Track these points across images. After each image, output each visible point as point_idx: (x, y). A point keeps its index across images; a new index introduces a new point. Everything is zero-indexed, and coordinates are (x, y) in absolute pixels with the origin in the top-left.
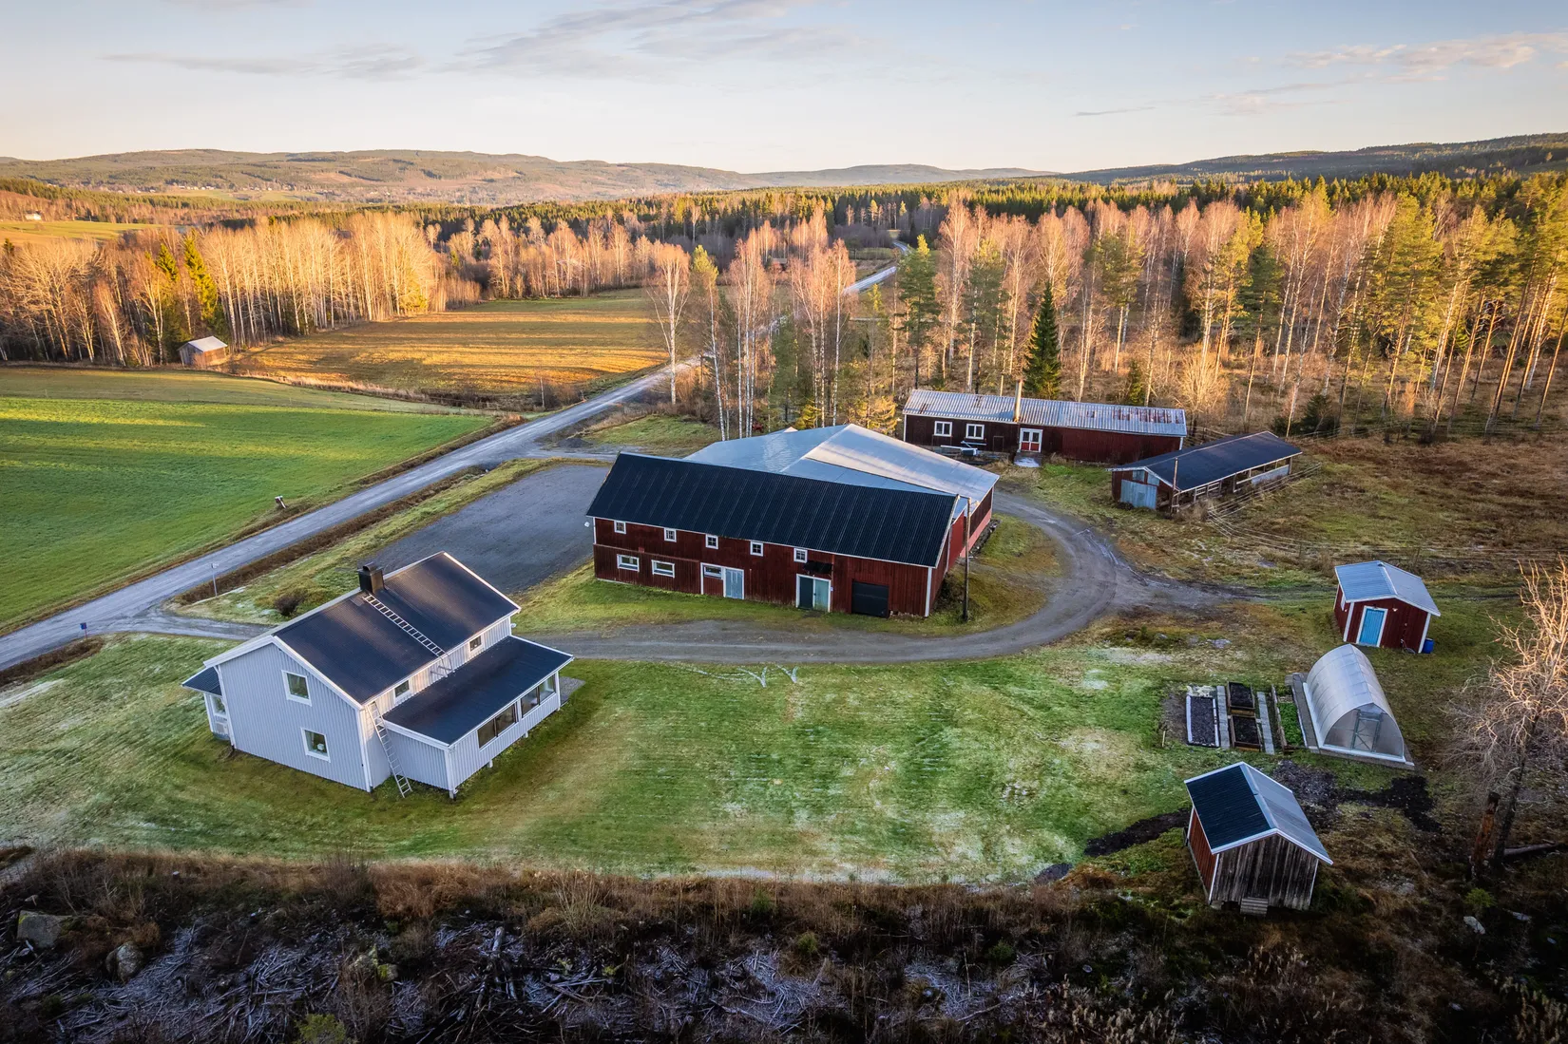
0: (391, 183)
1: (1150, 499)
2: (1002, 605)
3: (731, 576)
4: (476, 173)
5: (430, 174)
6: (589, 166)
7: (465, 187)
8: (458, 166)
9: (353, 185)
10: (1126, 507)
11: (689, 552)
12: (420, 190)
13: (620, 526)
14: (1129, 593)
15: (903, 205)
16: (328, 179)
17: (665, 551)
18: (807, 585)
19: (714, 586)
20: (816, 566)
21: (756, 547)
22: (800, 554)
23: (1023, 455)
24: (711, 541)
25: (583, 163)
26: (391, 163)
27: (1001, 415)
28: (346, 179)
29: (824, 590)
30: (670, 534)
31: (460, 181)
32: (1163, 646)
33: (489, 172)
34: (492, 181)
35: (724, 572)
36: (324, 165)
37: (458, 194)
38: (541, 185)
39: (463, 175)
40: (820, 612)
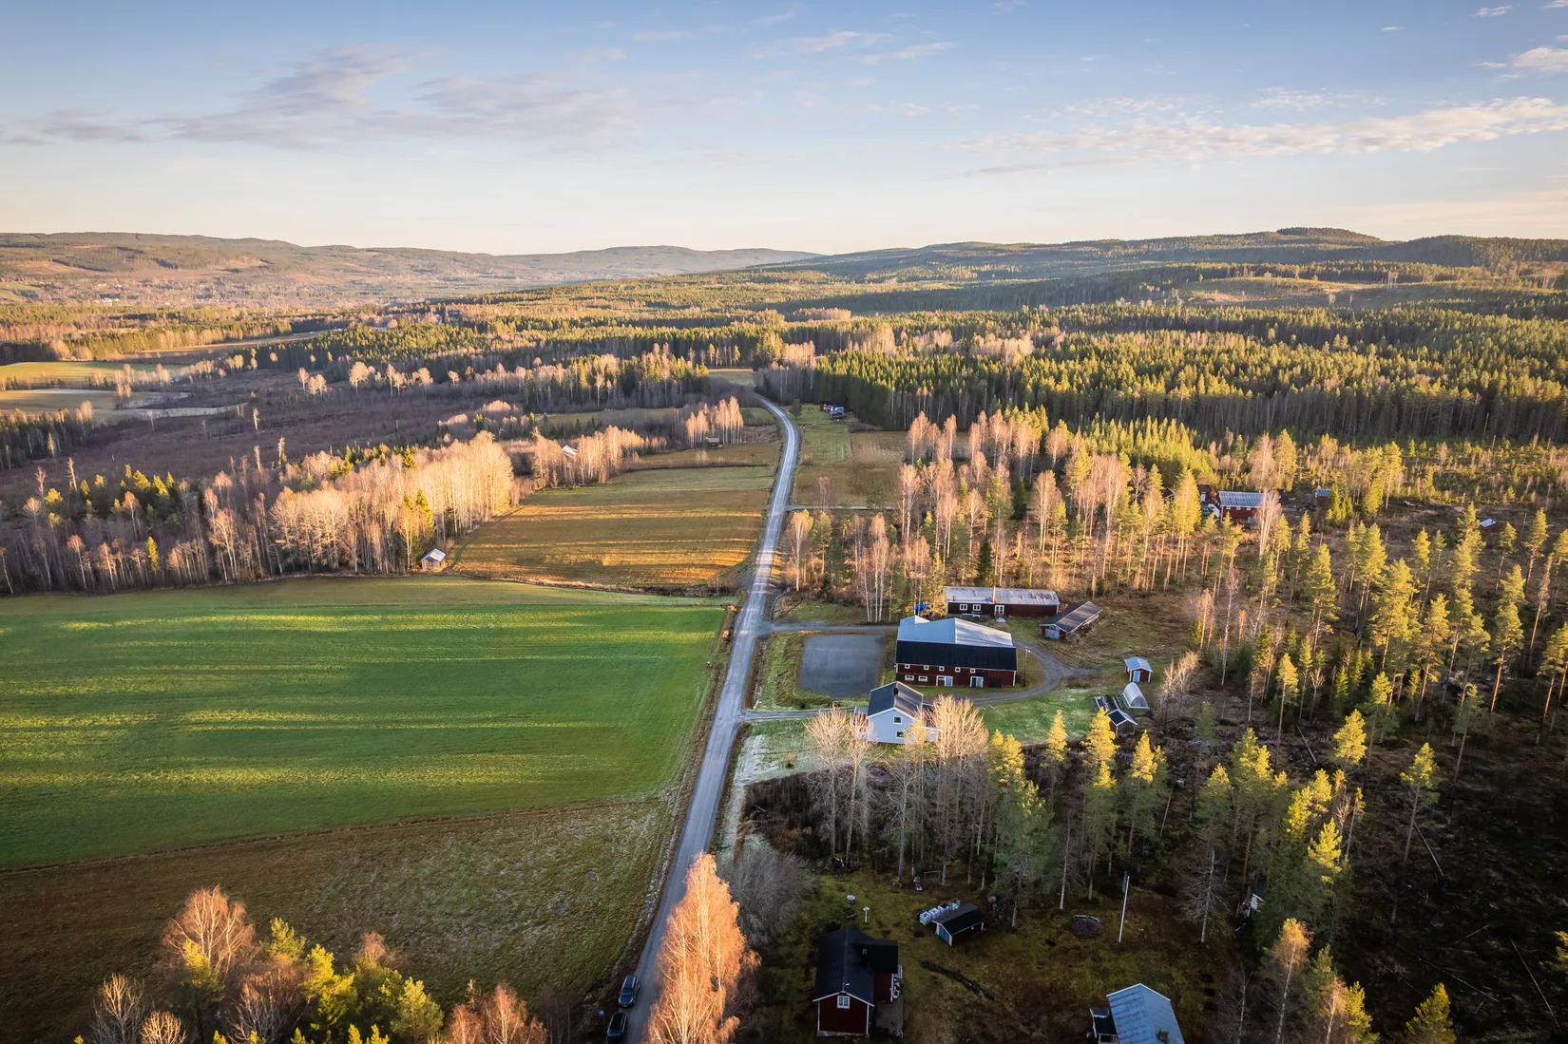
0: (118, 273)
1: (1057, 635)
2: (1034, 680)
3: (948, 680)
4: (217, 262)
5: (164, 264)
6: (336, 253)
7: (208, 278)
8: (196, 254)
9: (74, 276)
10: (1048, 639)
11: (933, 672)
12: (156, 282)
13: (908, 666)
14: (1068, 673)
15: (736, 348)
16: (41, 269)
17: (924, 673)
18: (974, 680)
19: (941, 683)
20: (978, 674)
21: (958, 670)
22: (973, 670)
23: (998, 616)
24: (942, 669)
25: (330, 248)
26: (116, 251)
27: (987, 600)
28: (62, 269)
29: (980, 681)
30: (926, 667)
31: (201, 271)
32: (1085, 687)
33: (232, 261)
34: (236, 271)
35: (945, 678)
36: (32, 252)
37: (202, 286)
38: (291, 274)
39: (203, 264)
40: (979, 688)
